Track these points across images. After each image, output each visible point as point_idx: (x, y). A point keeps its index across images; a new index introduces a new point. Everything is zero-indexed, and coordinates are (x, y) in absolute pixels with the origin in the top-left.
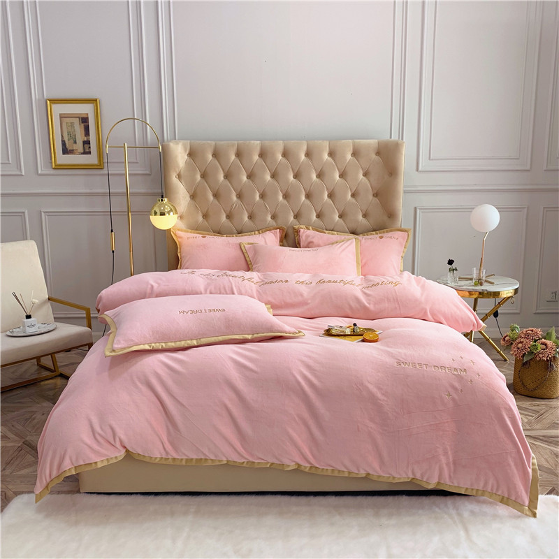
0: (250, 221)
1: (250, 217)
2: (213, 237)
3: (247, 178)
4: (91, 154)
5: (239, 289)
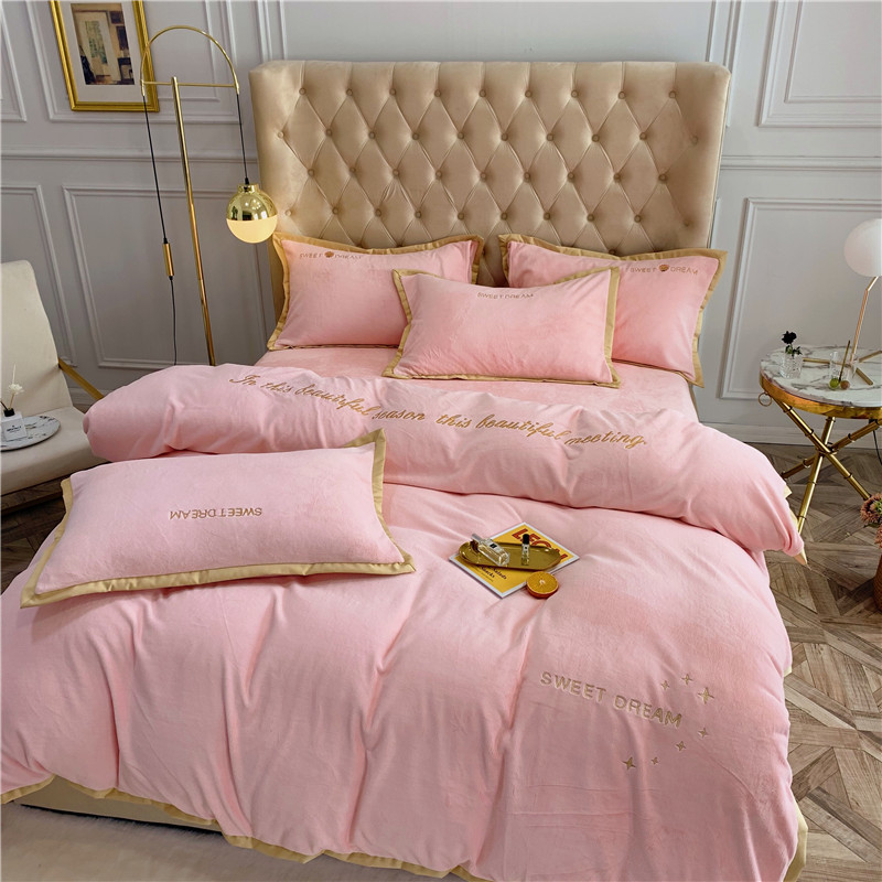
0: (419, 222)
1: (419, 214)
2: (346, 253)
3: (413, 138)
4: (133, 83)
5: (330, 426)
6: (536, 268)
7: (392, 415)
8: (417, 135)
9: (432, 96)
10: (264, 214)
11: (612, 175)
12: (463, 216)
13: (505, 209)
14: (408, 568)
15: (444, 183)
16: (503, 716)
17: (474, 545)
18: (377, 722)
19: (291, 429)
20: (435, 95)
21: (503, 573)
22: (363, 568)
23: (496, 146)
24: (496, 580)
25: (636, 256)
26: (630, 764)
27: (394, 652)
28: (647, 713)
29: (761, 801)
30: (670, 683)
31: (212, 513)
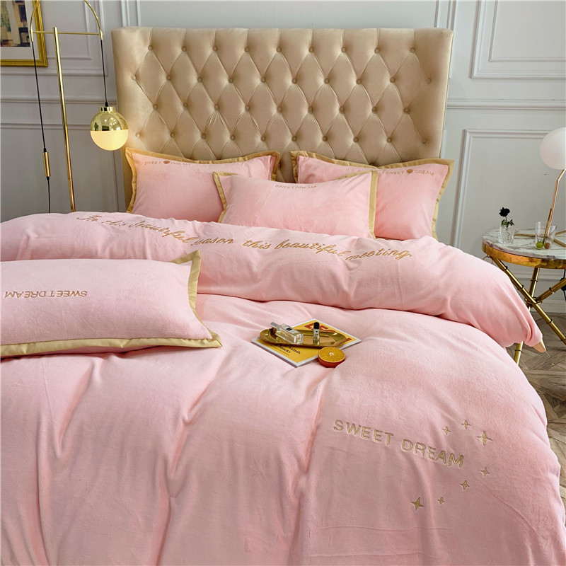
0: (233, 142)
1: (234, 137)
2: (178, 162)
3: (229, 81)
4: (29, 46)
5: (155, 249)
6: (317, 173)
7: (207, 242)
8: (232, 79)
9: (243, 51)
10: (118, 129)
11: (370, 108)
12: (264, 138)
13: (295, 133)
14: (215, 343)
15: (251, 114)
16: (299, 460)
17: (272, 332)
18: (181, 468)
19: (123, 252)
20: (246, 50)
21: (298, 349)
22: (175, 342)
23: (288, 87)
24: (291, 355)
25: (389, 166)
26: (418, 504)
27: (199, 405)
28: (432, 455)
29: (543, 537)
30: (451, 427)
31: (43, 294)
